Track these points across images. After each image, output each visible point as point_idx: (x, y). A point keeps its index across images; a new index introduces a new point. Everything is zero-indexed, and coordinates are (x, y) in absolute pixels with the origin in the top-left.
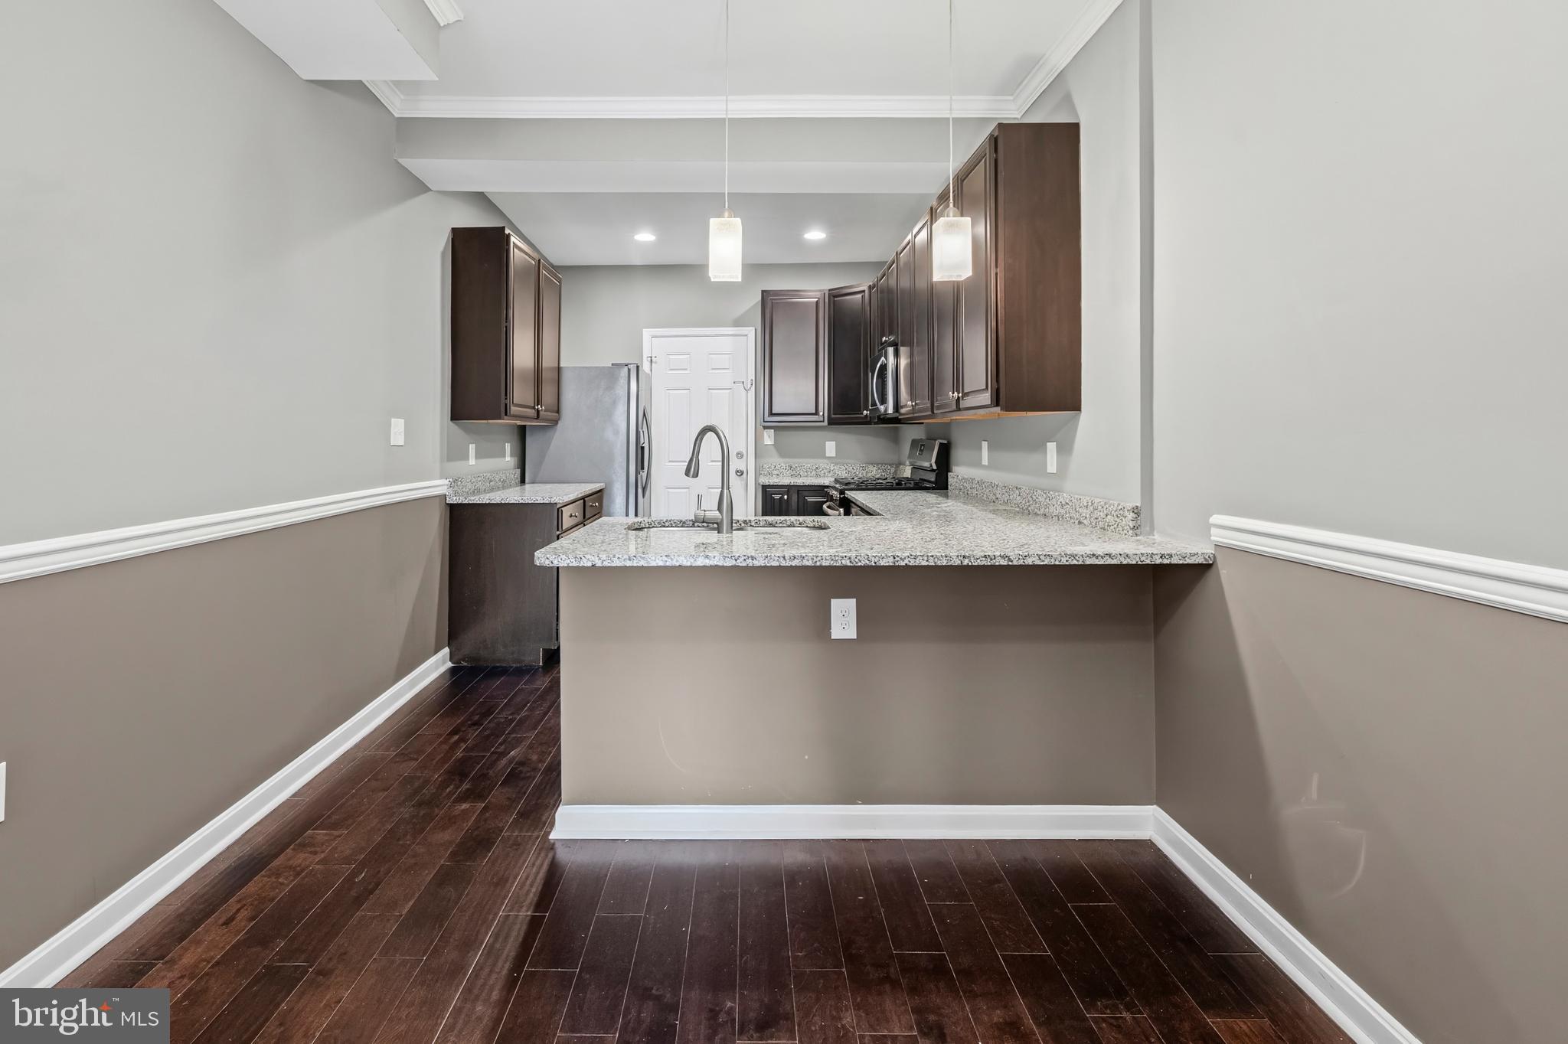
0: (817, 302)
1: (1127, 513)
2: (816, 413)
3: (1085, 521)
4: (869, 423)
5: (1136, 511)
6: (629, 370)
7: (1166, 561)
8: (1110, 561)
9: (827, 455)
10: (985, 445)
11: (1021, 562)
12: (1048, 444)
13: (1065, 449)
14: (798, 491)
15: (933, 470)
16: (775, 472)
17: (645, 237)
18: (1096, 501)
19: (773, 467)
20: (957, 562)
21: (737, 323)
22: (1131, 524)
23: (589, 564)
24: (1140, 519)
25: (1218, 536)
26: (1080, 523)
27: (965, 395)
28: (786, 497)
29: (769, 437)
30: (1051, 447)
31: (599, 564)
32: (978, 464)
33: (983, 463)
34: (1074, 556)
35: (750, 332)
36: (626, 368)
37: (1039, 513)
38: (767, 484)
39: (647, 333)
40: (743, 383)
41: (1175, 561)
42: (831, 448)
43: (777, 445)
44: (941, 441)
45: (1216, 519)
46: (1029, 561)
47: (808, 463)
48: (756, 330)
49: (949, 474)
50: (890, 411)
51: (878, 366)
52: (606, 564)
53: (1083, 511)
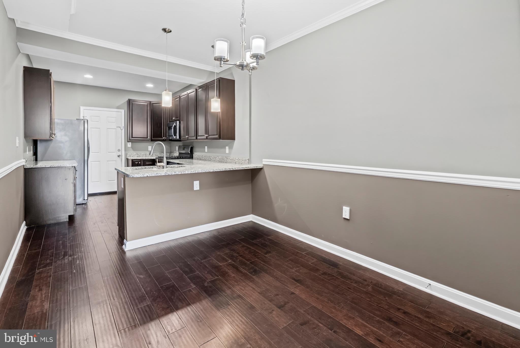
0: (147, 104)
1: (247, 160)
2: (147, 138)
3: (237, 163)
4: (165, 141)
5: (248, 160)
6: (84, 122)
7: (257, 168)
8: (248, 168)
9: (149, 150)
10: (206, 147)
11: (235, 169)
12: (226, 147)
13: (231, 148)
14: (143, 161)
15: (189, 154)
16: (132, 156)
17: (88, 76)
18: (240, 158)
19: (131, 154)
20: (224, 170)
21: (118, 108)
22: (248, 162)
23: (146, 176)
24: (249, 161)
25: (264, 163)
26: (235, 163)
27: (209, 135)
28: (140, 163)
29: (129, 144)
30: (227, 148)
31: (149, 176)
32: (204, 152)
33: (206, 151)
34: (243, 168)
35: (123, 111)
36: (83, 121)
37: (224, 162)
38: (134, 159)
39: (82, 108)
40: (120, 127)
41: (258, 168)
42: (150, 148)
43: (132, 147)
44: (191, 146)
45: (263, 160)
46: (236, 169)
47: (143, 153)
48: (124, 111)
49: (193, 155)
50: (178, 138)
51: (173, 126)
52: (150, 176)
53: (236, 161)
